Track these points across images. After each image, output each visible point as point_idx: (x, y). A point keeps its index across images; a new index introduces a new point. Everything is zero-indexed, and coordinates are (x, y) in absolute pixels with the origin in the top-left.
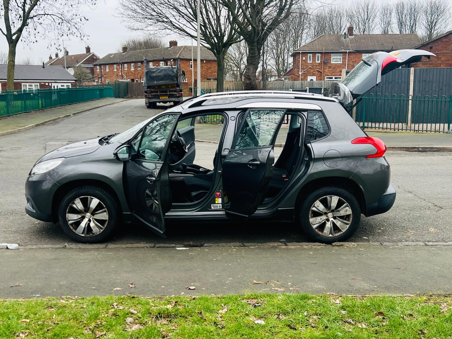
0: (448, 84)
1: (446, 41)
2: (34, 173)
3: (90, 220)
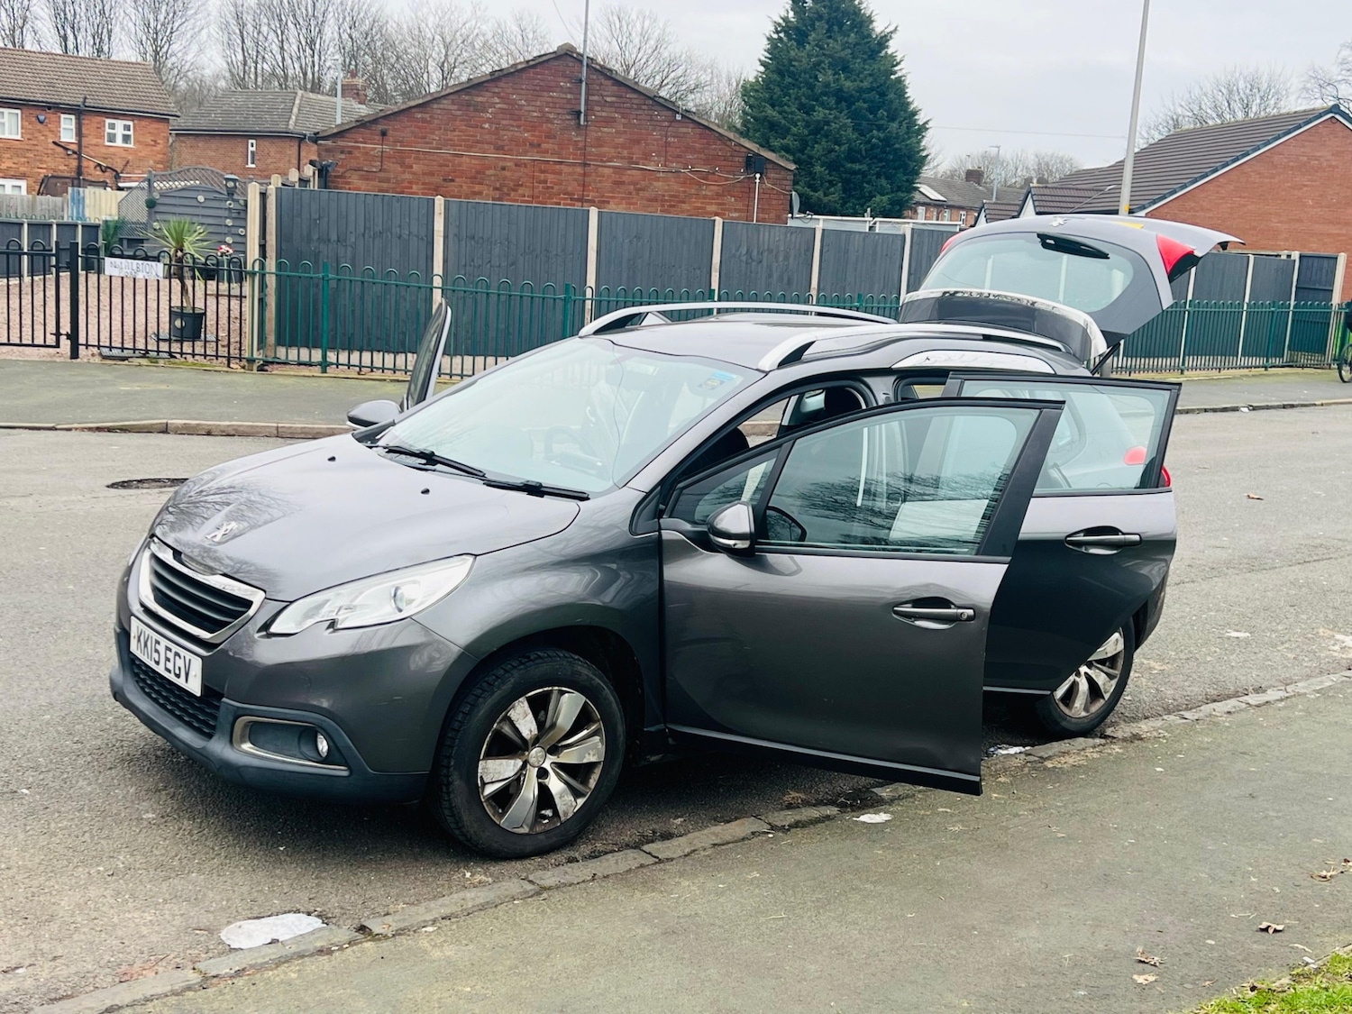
1: (424, 121)
2: (332, 624)
3: (543, 773)
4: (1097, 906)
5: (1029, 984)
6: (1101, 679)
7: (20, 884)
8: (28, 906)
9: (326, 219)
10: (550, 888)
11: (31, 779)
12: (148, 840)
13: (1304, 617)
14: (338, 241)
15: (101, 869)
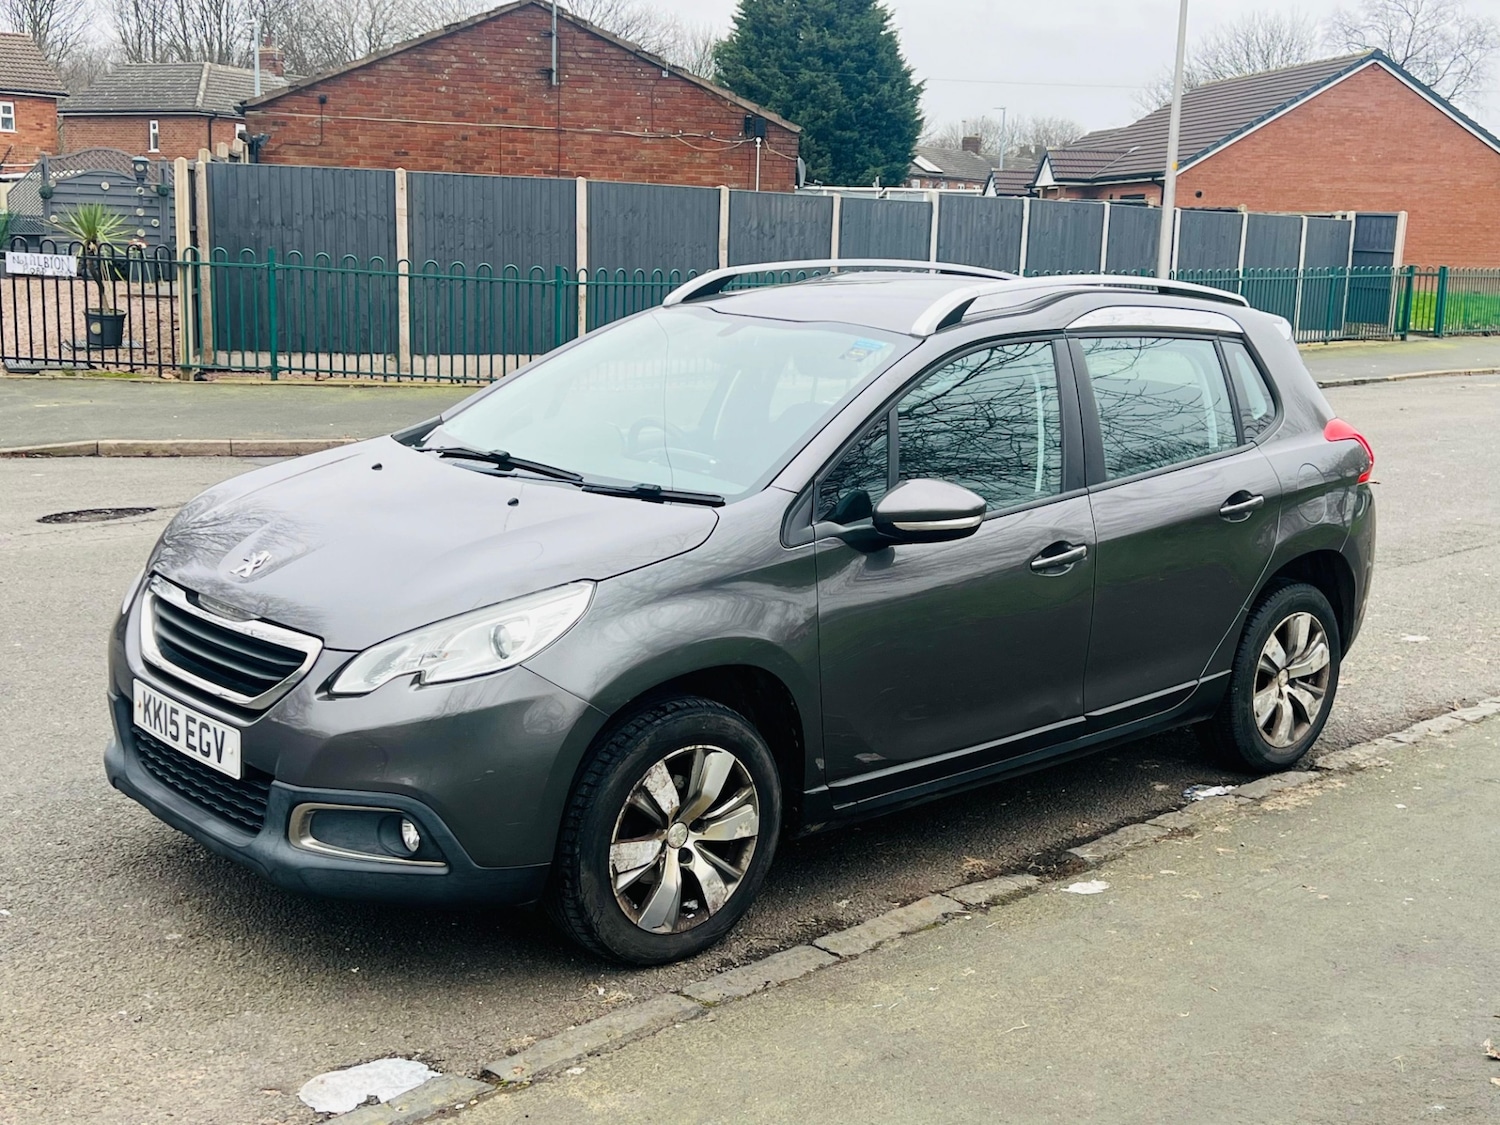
0: (508, 227)
1: (369, 84)
2: (418, 678)
3: (685, 855)
4: (1406, 988)
5: (1366, 1098)
6: (1306, 699)
7: (19, 1041)
8: (34, 1071)
9: (267, 200)
10: (714, 1005)
11: (10, 896)
12: (179, 970)
13: (1479, 614)
14: (283, 224)
15: (124, 1013)
